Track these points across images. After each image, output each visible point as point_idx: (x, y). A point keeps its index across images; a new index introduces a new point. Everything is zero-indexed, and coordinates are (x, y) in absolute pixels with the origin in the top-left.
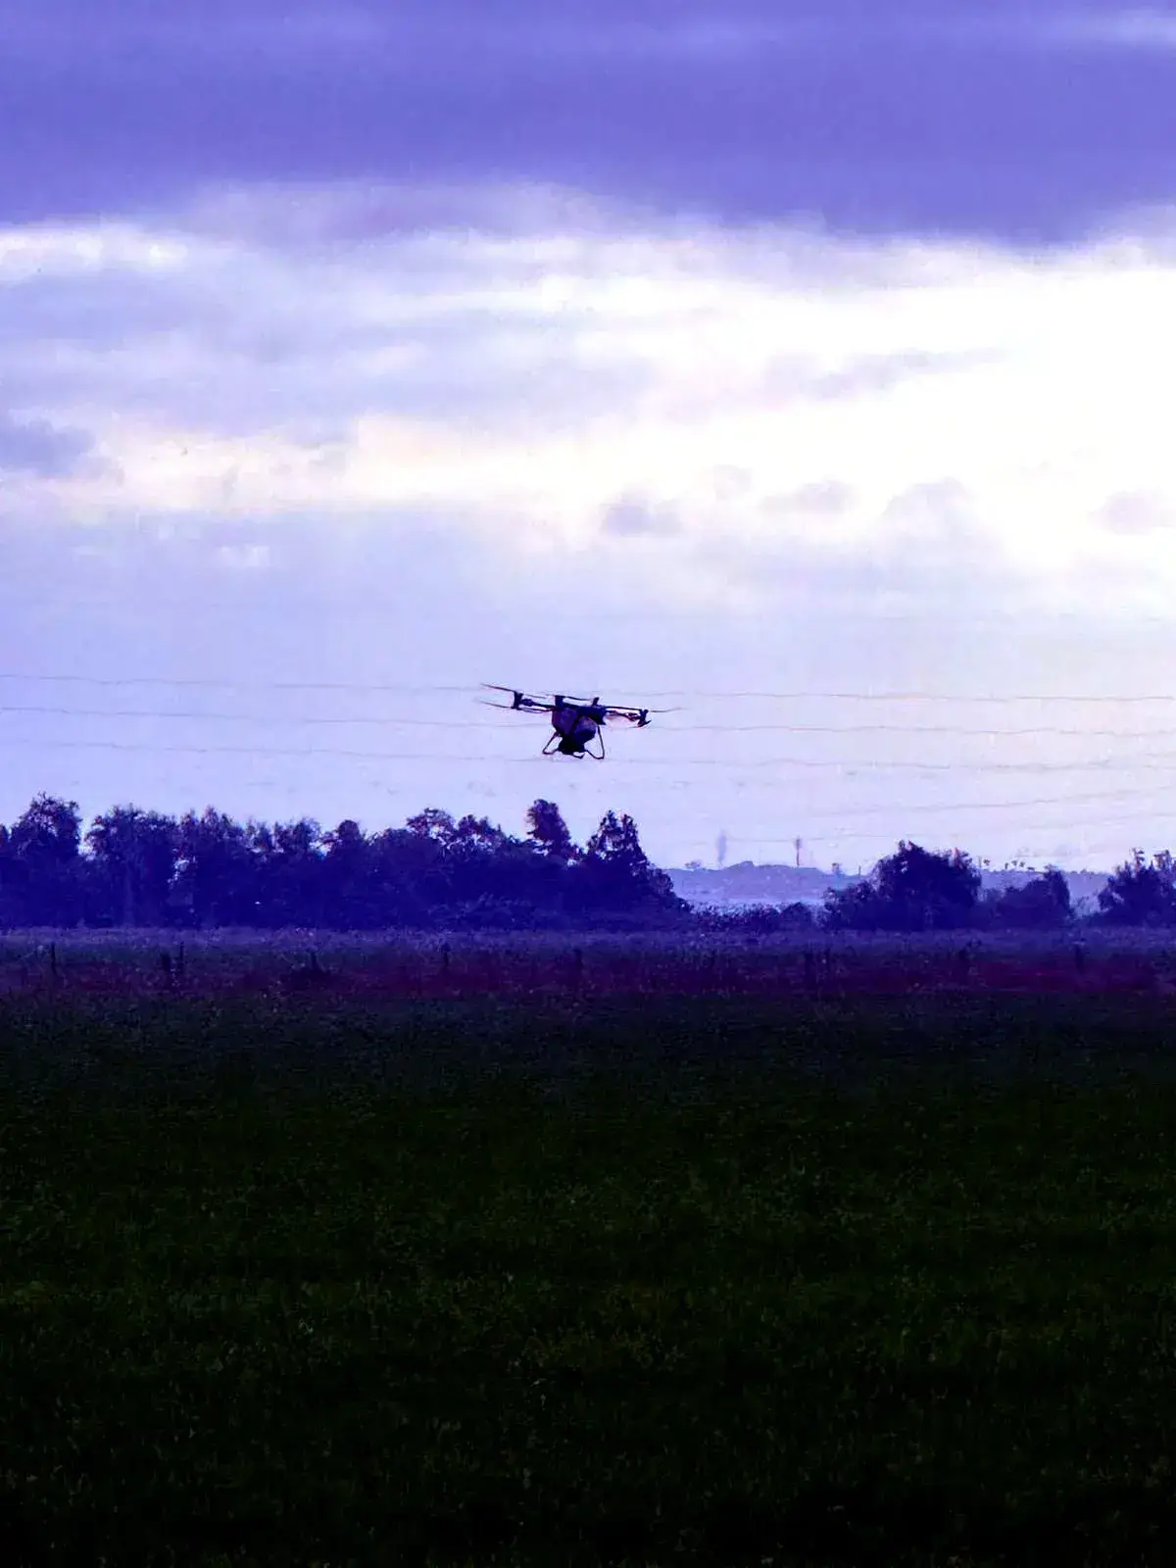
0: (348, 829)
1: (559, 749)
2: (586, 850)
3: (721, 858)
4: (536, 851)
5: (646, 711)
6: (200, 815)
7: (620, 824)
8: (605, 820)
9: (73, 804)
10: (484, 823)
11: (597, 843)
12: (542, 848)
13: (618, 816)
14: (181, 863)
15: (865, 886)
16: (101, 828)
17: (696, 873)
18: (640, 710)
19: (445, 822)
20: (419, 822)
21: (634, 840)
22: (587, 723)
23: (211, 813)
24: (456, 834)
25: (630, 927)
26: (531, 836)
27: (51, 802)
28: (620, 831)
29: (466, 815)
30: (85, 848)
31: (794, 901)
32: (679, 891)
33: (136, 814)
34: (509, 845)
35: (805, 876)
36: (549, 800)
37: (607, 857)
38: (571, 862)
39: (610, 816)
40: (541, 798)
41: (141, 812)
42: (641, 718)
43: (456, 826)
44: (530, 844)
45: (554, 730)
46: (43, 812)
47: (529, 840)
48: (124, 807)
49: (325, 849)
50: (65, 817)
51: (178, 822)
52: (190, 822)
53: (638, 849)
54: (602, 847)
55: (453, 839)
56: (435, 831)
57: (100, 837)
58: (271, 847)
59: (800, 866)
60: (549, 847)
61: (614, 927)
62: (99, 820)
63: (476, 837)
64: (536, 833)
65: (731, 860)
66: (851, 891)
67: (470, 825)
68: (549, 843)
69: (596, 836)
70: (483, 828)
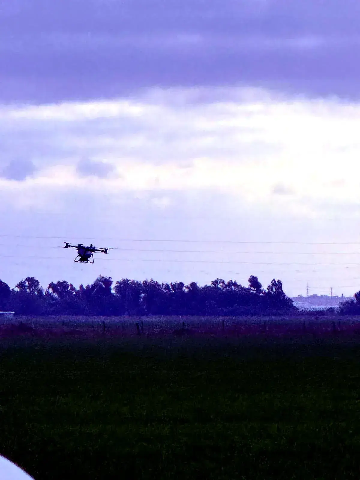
0: (194, 285)
1: (80, 260)
2: (267, 291)
3: (307, 293)
4: (251, 291)
5: (107, 249)
6: (149, 281)
7: (277, 283)
8: (273, 281)
9: (110, 278)
10: (235, 282)
11: (270, 288)
12: (253, 290)
13: (276, 280)
14: (143, 295)
15: (352, 301)
16: (119, 285)
17: (300, 298)
18: (105, 249)
19: (223, 282)
20: (215, 283)
21: (281, 288)
22: (89, 253)
23: (152, 280)
24: (226, 286)
25: (280, 315)
26: (250, 287)
27: (103, 278)
28: (277, 285)
29: (230, 280)
30: (113, 291)
31: (330, 307)
32: (295, 304)
33: (129, 281)
34: (243, 289)
35: (334, 299)
36: (255, 276)
37: (274, 293)
38: (261, 294)
39: (274, 280)
40: (252, 275)
41: (130, 280)
42: (106, 251)
43: (226, 283)
44: (249, 289)
45: (78, 255)
46: (100, 281)
47: (249, 288)
48: (125, 278)
49: (187, 290)
50: (108, 282)
51: (142, 282)
52: (145, 283)
53: (282, 291)
54: (272, 290)
55: (226, 287)
56: (220, 285)
57: (118, 288)
58: (170, 291)
59: (332, 296)
60: (255, 290)
61: (275, 315)
62: (118, 282)
63: (233, 287)
64: (251, 286)
65: (311, 294)
66: (347, 302)
67: (231, 284)
68: (255, 289)
69: (270, 286)
70: (235, 284)
